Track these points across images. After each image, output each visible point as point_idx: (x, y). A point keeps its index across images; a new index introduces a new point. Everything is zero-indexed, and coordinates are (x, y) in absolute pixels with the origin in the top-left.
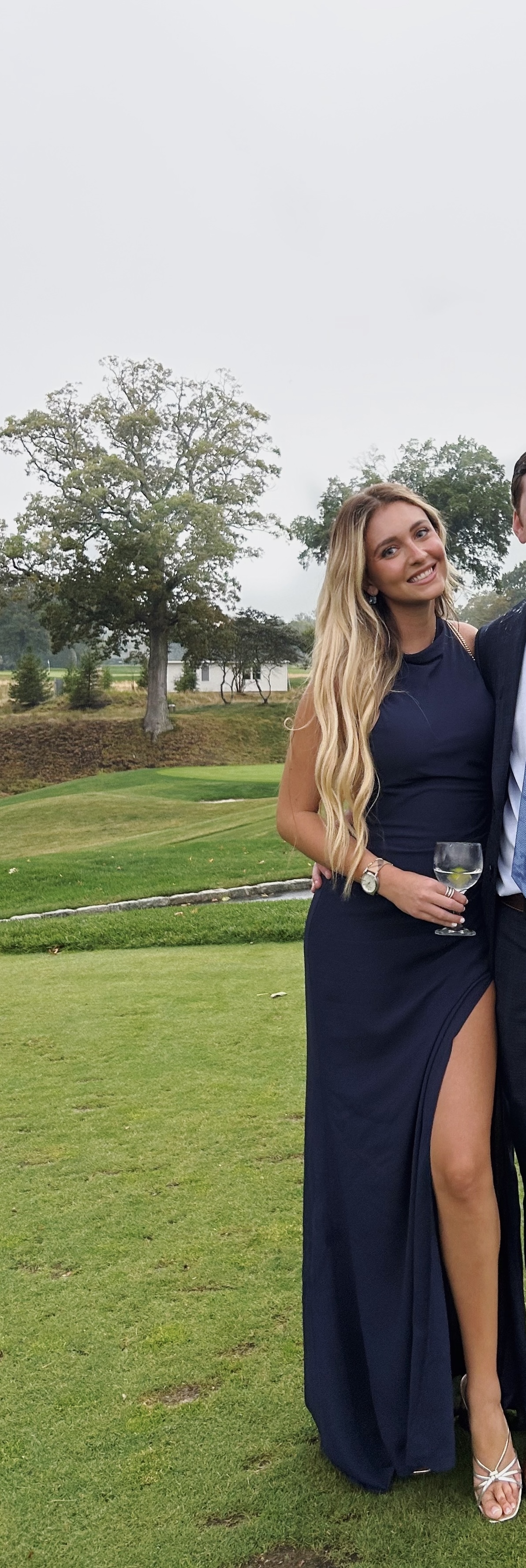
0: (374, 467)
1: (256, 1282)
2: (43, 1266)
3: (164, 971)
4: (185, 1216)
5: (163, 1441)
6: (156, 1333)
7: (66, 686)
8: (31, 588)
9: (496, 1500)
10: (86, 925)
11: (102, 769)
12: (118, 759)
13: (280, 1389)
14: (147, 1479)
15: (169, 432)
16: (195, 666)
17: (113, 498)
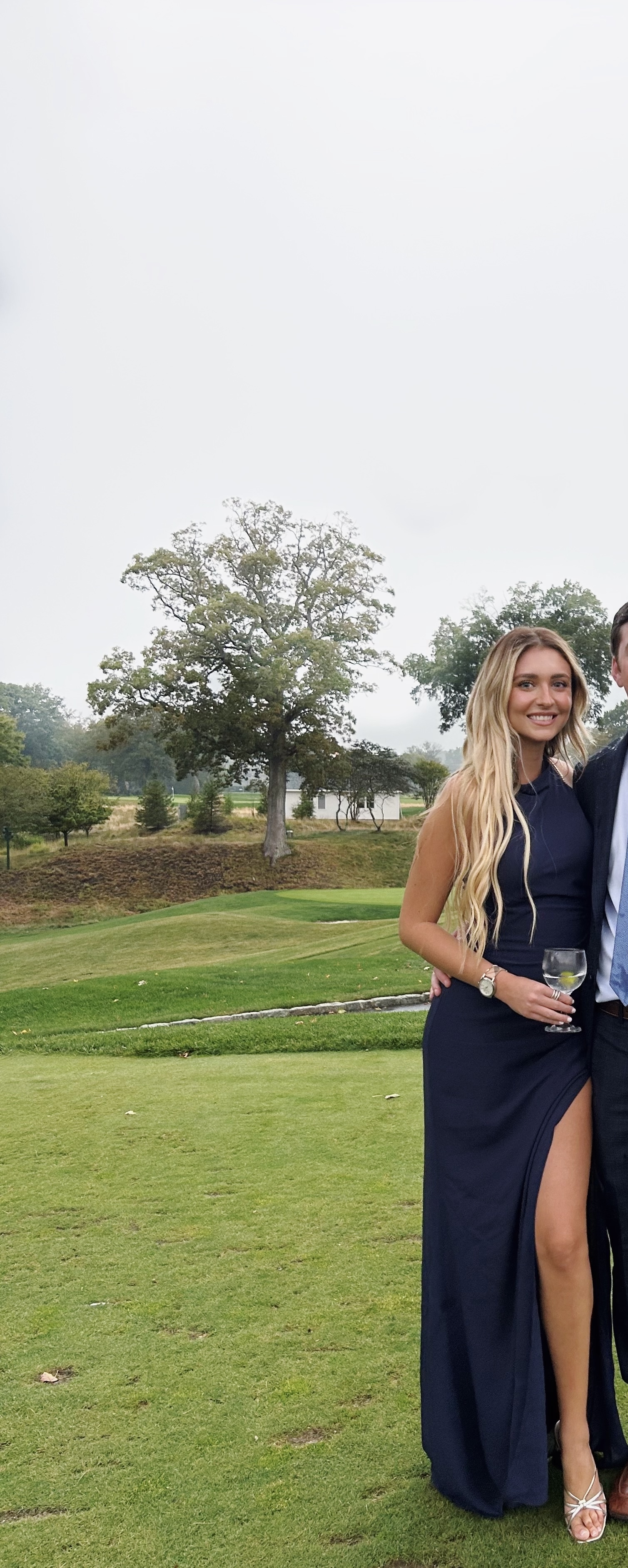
0: (483, 608)
1: (373, 1344)
2: (182, 1329)
3: (286, 1075)
4: (308, 1288)
5: (291, 1475)
6: (284, 1386)
7: (189, 812)
8: (157, 718)
9: (584, 1524)
10: (214, 1032)
11: (224, 891)
12: (239, 881)
13: (395, 1433)
14: (278, 1506)
15: (289, 571)
16: (312, 794)
17: (235, 634)
